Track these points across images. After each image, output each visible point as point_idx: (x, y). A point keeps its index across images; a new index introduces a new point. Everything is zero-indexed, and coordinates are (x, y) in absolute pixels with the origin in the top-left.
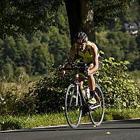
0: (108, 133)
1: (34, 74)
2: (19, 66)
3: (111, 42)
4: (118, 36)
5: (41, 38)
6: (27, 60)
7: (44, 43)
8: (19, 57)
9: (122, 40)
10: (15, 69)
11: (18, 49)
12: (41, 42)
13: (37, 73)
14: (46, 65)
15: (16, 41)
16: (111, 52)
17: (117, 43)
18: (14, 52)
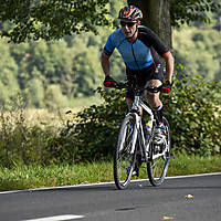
0: (189, 196)
1: (75, 96)
2: (52, 82)
3: (198, 47)
4: (210, 37)
5: (87, 40)
6: (65, 73)
7: (92, 47)
8: (53, 70)
9: (215, 43)
10: (46, 88)
11: (51, 56)
12: (88, 46)
13: (80, 95)
14: (94, 82)
15: (48, 44)
16: (198, 62)
17: (207, 48)
18: (45, 61)
